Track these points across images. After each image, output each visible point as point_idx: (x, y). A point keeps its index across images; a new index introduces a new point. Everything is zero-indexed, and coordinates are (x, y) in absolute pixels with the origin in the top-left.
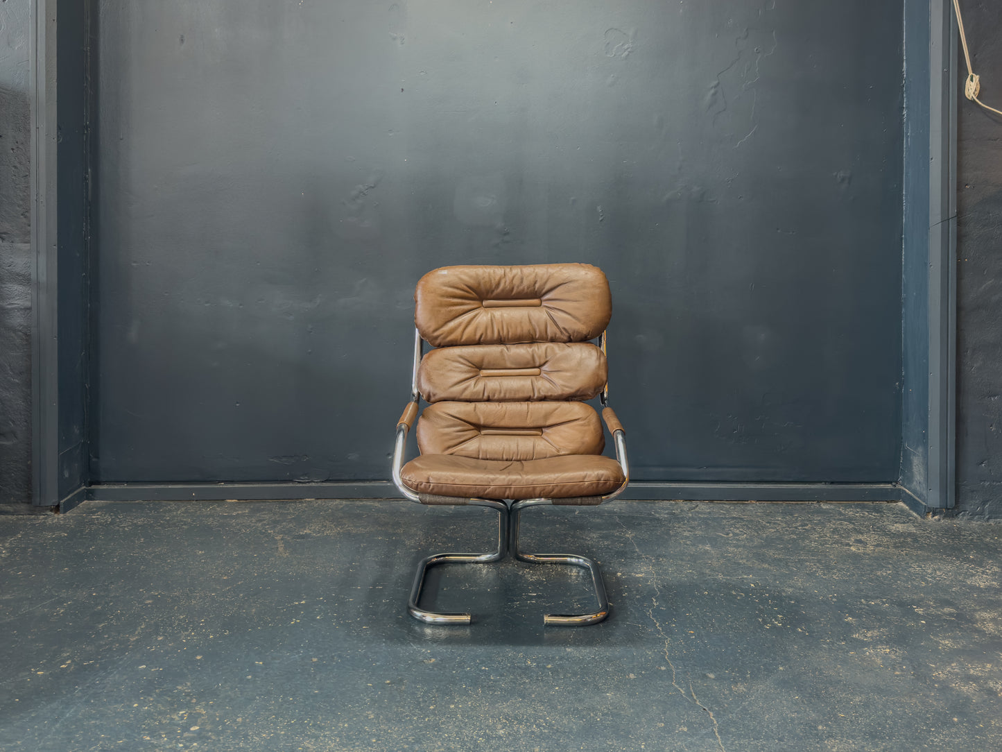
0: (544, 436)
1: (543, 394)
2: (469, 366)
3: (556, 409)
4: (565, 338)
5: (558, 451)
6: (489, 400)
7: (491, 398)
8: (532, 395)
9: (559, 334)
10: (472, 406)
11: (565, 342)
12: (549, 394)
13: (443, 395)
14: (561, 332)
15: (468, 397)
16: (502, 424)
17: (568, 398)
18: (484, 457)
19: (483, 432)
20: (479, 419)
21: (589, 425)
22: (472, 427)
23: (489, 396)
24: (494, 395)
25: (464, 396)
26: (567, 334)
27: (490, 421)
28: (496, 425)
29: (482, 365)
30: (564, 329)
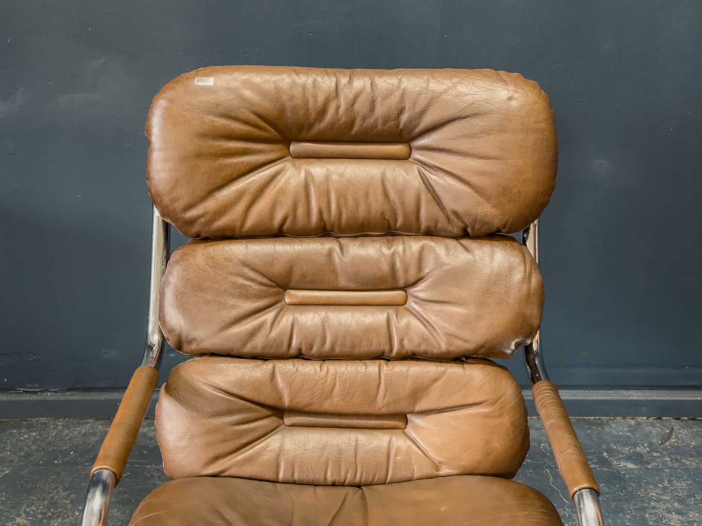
0: (409, 430)
1: (409, 347)
2: (263, 284)
3: (435, 380)
4: (456, 231)
5: (437, 468)
6: (300, 356)
7: (303, 352)
8: (386, 348)
9: (442, 223)
10: (267, 367)
11: (456, 238)
12: (422, 348)
13: (209, 343)
14: (449, 219)
15: (258, 351)
16: (326, 406)
17: (460, 359)
18: (289, 477)
19: (288, 420)
20: (281, 398)
21: (501, 415)
22: (266, 412)
23: (300, 350)
24: (311, 348)
25: (248, 348)
26: (460, 224)
27: (303, 400)
28: (315, 408)
29: (290, 282)
30: (455, 213)
